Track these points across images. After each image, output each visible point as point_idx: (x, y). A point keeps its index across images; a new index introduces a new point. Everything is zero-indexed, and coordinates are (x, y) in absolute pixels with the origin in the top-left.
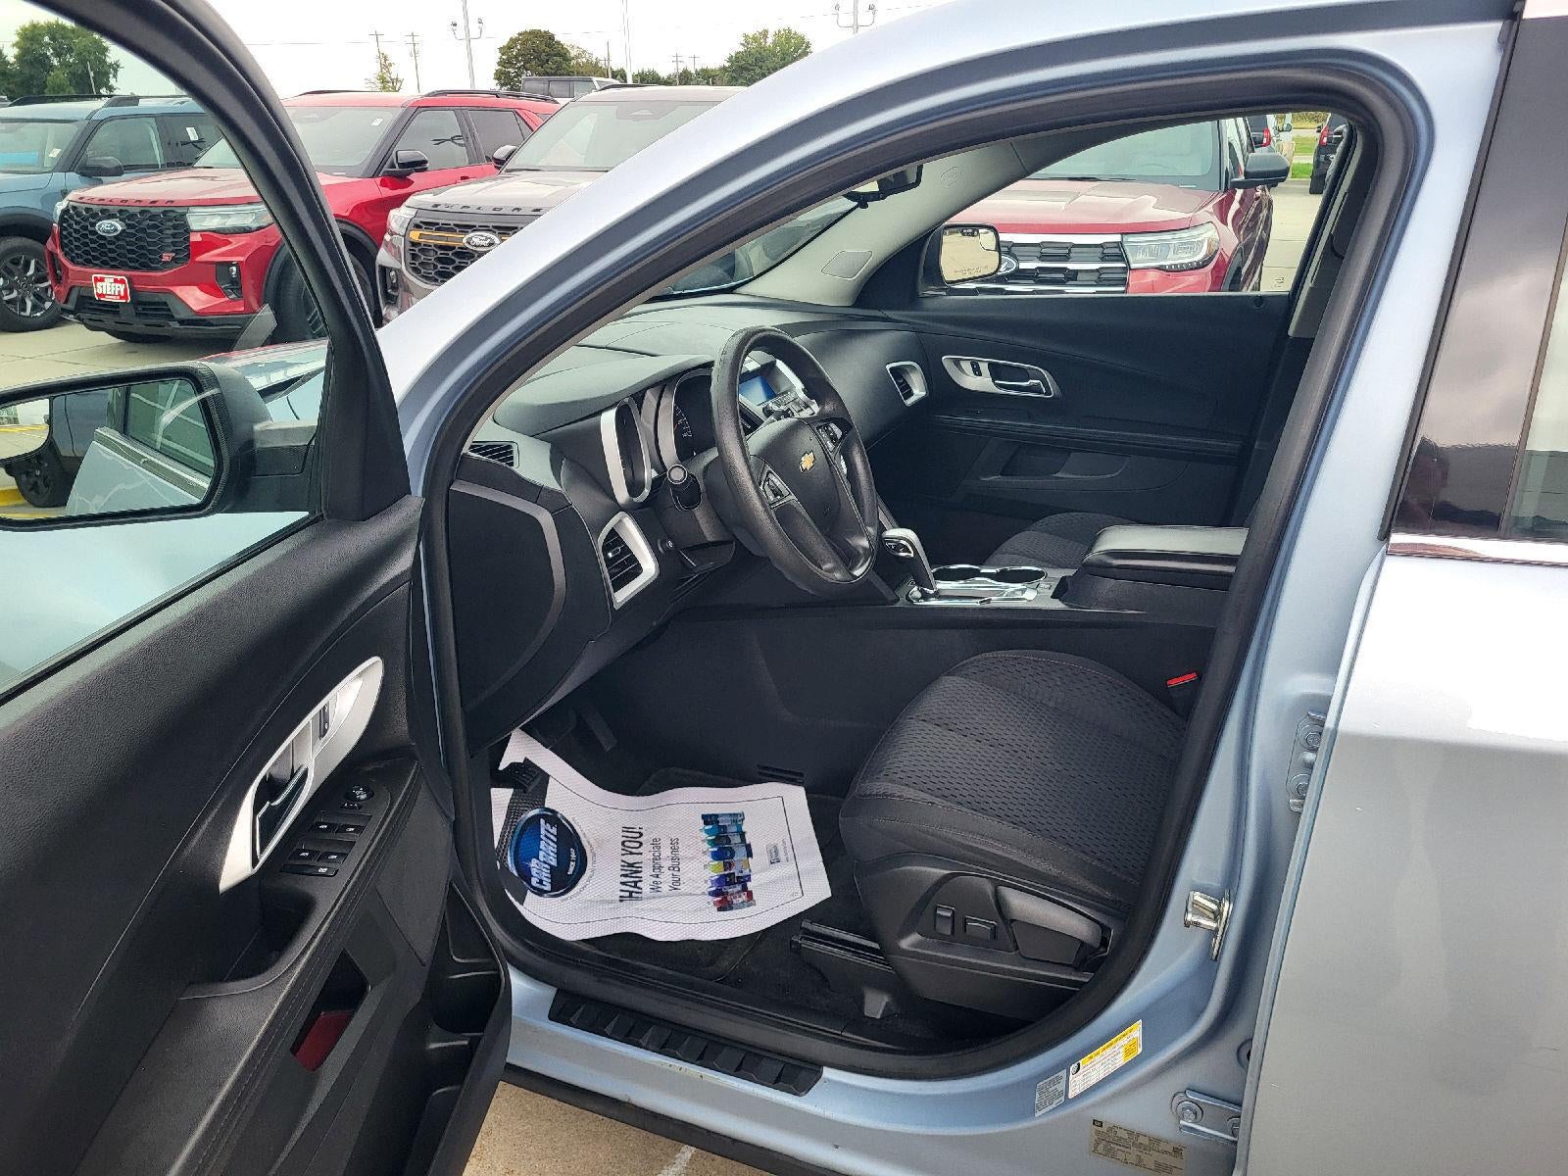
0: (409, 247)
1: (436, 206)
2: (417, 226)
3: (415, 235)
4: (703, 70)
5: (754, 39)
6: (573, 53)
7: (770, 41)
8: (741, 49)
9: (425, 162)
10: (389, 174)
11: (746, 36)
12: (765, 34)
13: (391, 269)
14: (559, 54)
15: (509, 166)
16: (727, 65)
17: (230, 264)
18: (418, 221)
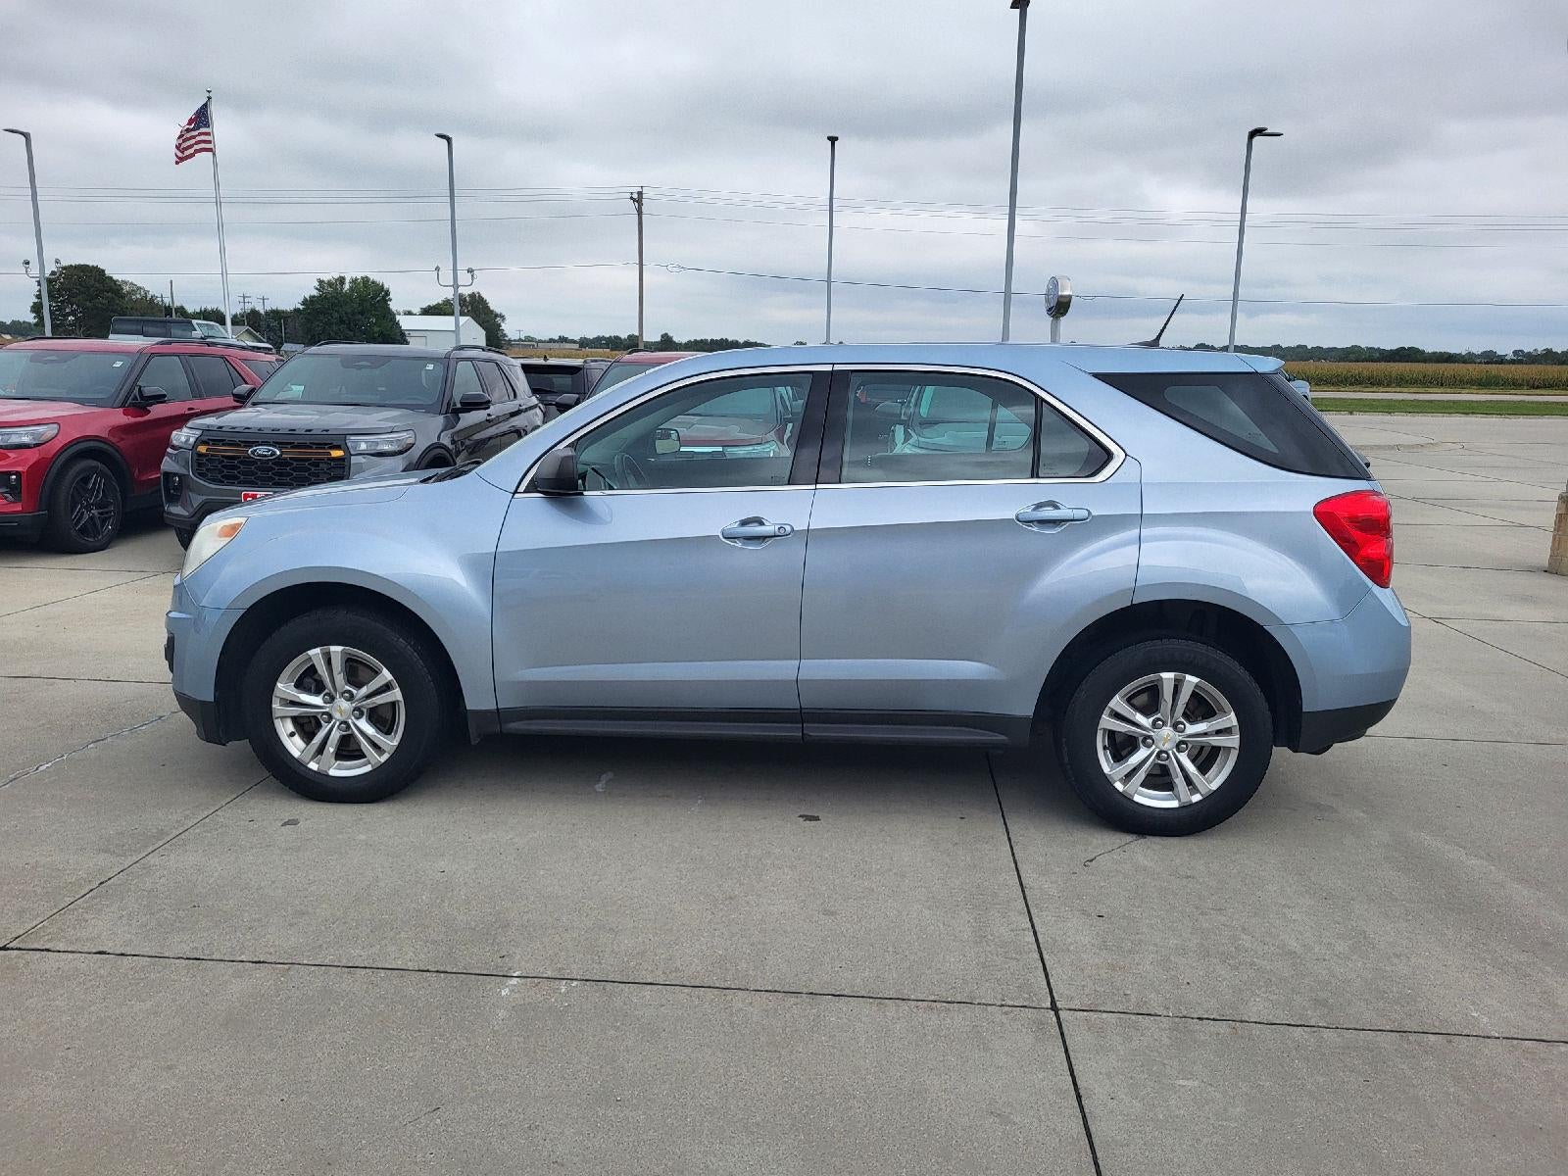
0: (195, 458)
1: (221, 427)
2: (205, 443)
3: (202, 449)
4: (273, 311)
5: (330, 284)
6: (126, 288)
7: (347, 287)
8: (315, 293)
9: (165, 396)
10: (133, 405)
11: (321, 282)
12: (342, 280)
13: (175, 474)
14: (110, 290)
15: (254, 399)
16: (301, 307)
17: (10, 473)
18: (205, 438)
